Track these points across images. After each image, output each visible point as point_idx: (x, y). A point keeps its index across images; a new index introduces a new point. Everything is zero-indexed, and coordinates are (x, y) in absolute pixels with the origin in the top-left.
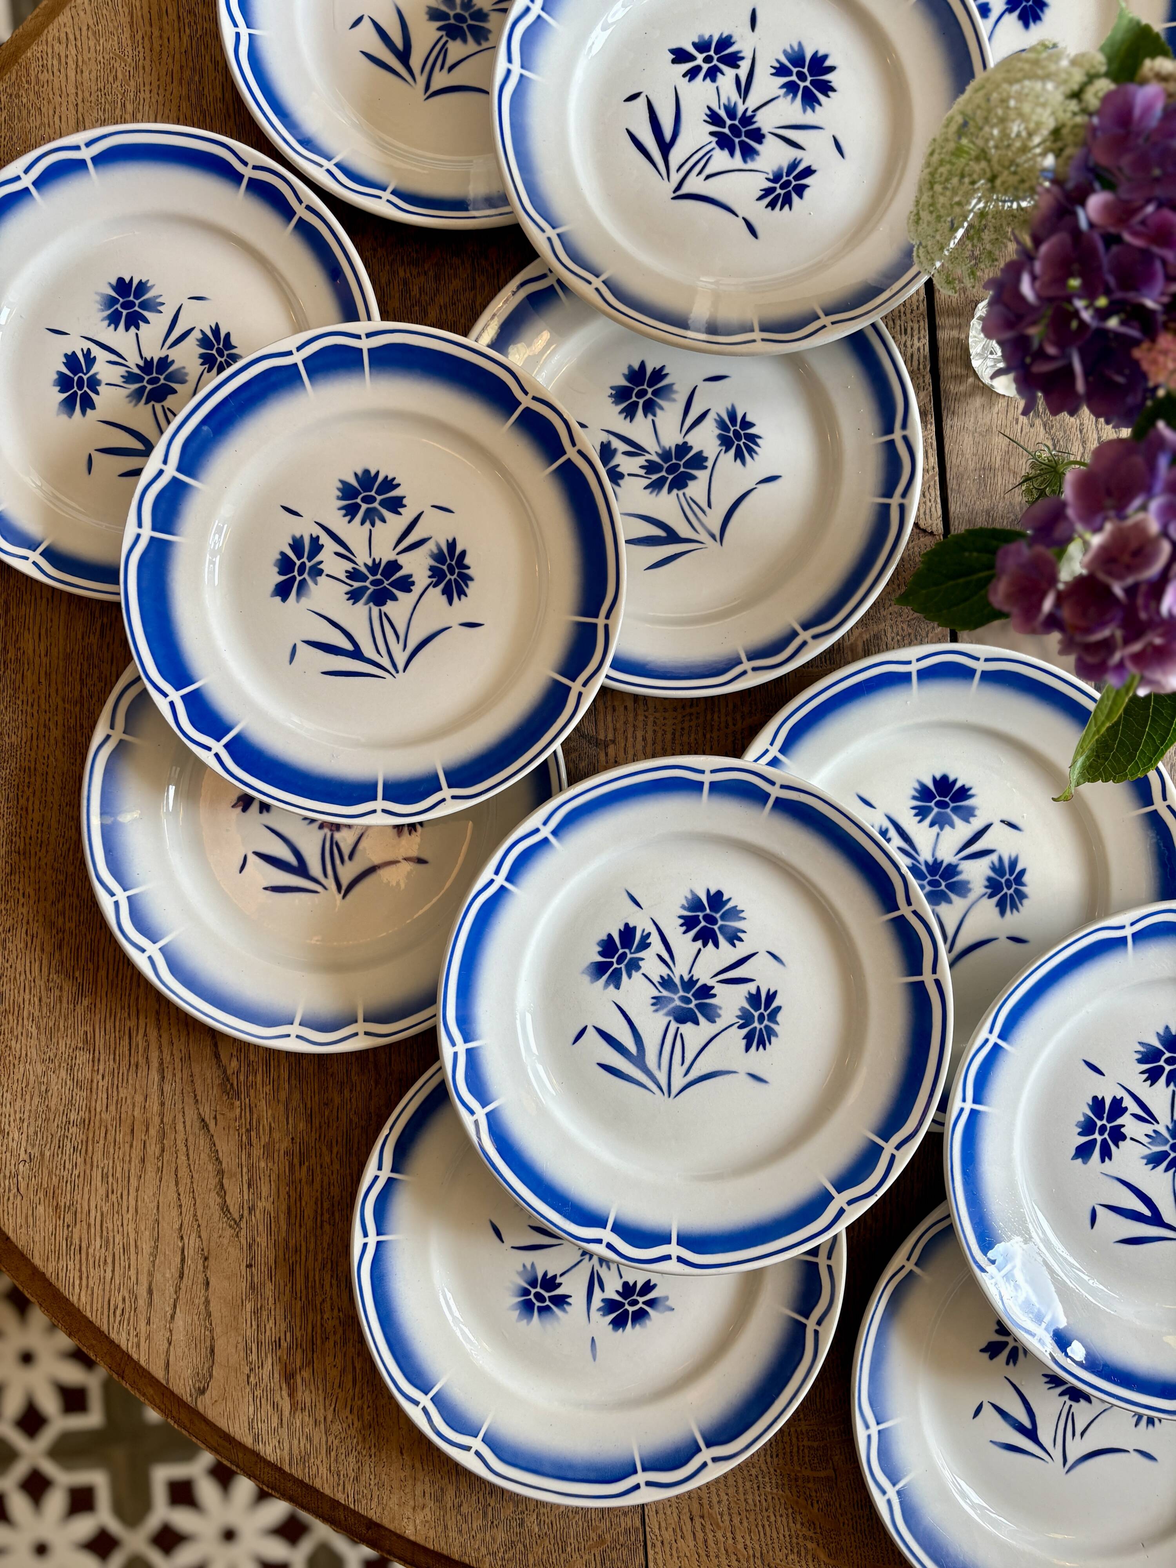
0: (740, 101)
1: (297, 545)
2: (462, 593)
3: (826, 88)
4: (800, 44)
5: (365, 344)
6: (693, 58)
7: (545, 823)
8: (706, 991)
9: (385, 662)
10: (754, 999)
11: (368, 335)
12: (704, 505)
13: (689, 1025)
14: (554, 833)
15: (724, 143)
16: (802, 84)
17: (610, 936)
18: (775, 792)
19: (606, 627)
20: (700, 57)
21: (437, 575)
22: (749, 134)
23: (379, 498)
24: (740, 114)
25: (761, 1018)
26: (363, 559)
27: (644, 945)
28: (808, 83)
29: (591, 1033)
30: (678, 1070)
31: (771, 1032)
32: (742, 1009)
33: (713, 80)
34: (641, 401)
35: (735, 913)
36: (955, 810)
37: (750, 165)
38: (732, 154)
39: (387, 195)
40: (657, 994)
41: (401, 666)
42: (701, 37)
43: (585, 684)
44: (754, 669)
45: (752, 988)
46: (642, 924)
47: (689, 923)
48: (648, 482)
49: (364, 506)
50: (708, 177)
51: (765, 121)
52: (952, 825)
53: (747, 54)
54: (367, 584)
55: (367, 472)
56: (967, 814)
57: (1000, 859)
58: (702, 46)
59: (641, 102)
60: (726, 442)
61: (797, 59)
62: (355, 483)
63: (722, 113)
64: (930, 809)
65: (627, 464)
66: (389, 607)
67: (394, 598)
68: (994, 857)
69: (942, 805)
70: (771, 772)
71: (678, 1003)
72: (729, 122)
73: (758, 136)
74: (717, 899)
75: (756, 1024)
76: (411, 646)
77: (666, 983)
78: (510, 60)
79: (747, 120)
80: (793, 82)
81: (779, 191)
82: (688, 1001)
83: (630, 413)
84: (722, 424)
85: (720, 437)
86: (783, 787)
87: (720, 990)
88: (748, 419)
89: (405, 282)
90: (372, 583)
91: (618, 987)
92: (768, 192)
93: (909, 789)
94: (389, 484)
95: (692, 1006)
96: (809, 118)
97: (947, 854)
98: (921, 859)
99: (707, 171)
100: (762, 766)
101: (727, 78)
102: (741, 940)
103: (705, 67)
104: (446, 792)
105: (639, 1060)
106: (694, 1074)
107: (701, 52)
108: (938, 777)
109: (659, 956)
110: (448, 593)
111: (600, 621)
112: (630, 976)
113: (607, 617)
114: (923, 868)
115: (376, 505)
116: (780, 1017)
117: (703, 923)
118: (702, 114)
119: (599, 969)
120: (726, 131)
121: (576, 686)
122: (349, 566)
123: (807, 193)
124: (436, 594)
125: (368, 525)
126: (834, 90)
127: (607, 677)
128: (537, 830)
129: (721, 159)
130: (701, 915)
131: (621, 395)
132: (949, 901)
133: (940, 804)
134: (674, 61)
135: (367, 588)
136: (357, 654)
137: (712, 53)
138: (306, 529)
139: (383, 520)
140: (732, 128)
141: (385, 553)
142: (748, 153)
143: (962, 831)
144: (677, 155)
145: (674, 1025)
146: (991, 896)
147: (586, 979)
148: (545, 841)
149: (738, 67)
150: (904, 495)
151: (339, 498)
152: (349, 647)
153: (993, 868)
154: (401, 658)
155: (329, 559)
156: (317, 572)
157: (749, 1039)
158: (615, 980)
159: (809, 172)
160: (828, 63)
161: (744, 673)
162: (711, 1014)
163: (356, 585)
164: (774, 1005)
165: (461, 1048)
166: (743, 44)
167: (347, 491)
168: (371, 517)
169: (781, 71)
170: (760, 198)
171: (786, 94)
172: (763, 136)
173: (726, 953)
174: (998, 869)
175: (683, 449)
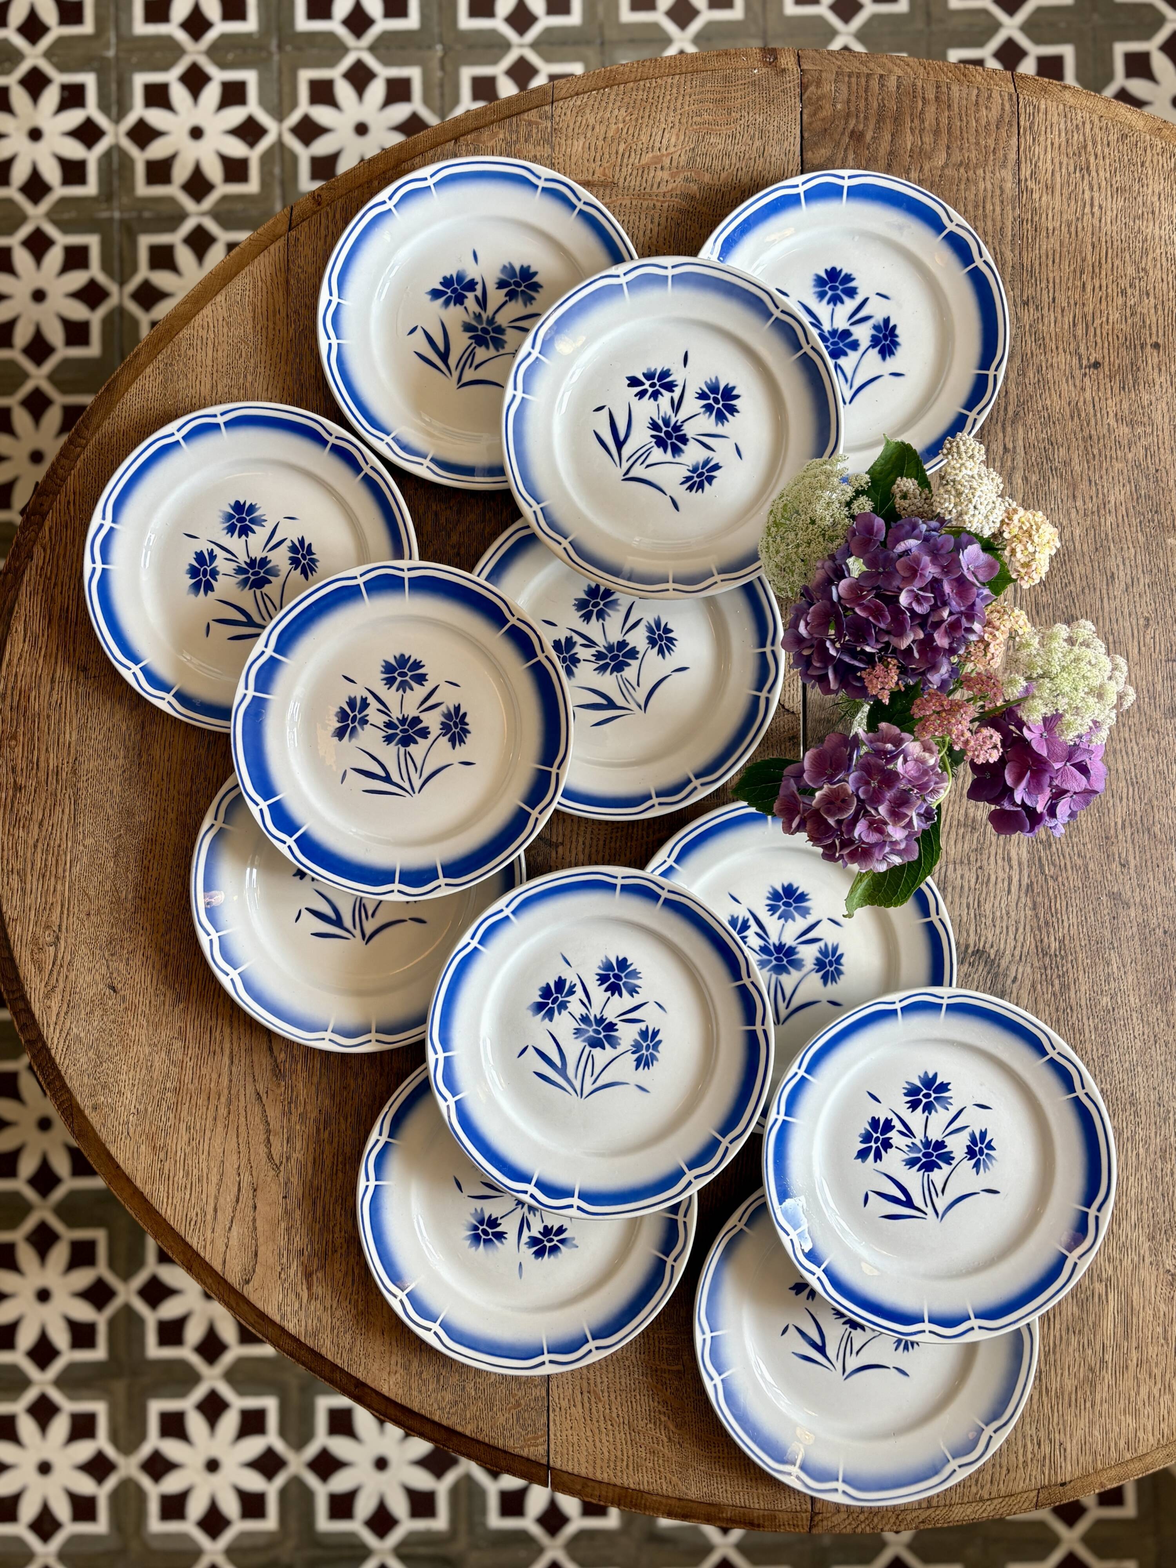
0: (673, 415)
1: (351, 703)
2: (462, 741)
3: (733, 410)
4: (717, 378)
5: (407, 575)
6: (642, 384)
7: (507, 906)
8: (611, 1027)
9: (407, 786)
10: (644, 1034)
11: (409, 569)
12: (635, 684)
13: (598, 1049)
14: (513, 912)
15: (660, 443)
16: (716, 406)
17: (548, 984)
18: (664, 895)
19: (557, 774)
20: (647, 383)
21: (446, 728)
22: (677, 438)
23: (410, 674)
24: (672, 423)
25: (648, 1047)
26: (396, 714)
27: (571, 992)
28: (720, 406)
29: (530, 1050)
30: (588, 1080)
31: (653, 1057)
32: (636, 1041)
33: (656, 399)
34: (595, 610)
35: (635, 974)
36: (796, 908)
37: (677, 460)
38: (665, 451)
39: (426, 462)
40: (577, 1026)
41: (417, 789)
42: (649, 369)
43: (540, 813)
44: (660, 804)
45: (643, 1026)
46: (571, 978)
47: (603, 979)
48: (597, 666)
49: (399, 679)
50: (648, 466)
51: (689, 430)
52: (794, 919)
53: (680, 383)
54: (398, 731)
55: (402, 656)
56: (805, 912)
57: (826, 945)
58: (649, 376)
59: (605, 413)
60: (652, 642)
61: (714, 388)
62: (394, 663)
63: (660, 423)
64: (779, 907)
65: (583, 653)
66: (412, 748)
67: (416, 742)
68: (821, 944)
69: (787, 904)
70: (662, 881)
71: (591, 1033)
72: (664, 429)
73: (684, 440)
74: (623, 964)
75: (644, 1051)
76: (425, 776)
77: (585, 1019)
78: (515, 389)
79: (677, 428)
80: (710, 404)
81: (695, 479)
82: (599, 1032)
83: (587, 617)
84: (650, 629)
85: (649, 638)
86: (669, 891)
87: (620, 1026)
88: (669, 626)
89: (436, 514)
90: (401, 731)
91: (551, 1020)
92: (688, 479)
93: (766, 892)
94: (417, 665)
95: (601, 1036)
96: (719, 429)
97: (789, 940)
98: (771, 942)
99: (648, 462)
100: (656, 876)
101: (665, 398)
102: (637, 993)
103: (651, 390)
104: (442, 881)
105: (562, 1071)
106: (599, 1083)
107: (648, 379)
108: (786, 885)
109: (581, 1001)
110: (452, 740)
111: (554, 770)
112: (560, 1013)
113: (559, 768)
114: (772, 948)
115: (407, 678)
116: (660, 1048)
117: (612, 980)
118: (647, 422)
119: (539, 1007)
120: (662, 435)
121: (534, 813)
122: (386, 719)
123: (714, 481)
124: (444, 741)
125: (401, 691)
126: (737, 411)
127: (559, 803)
128: (502, 911)
129: (658, 454)
130: (611, 974)
131: (581, 605)
132: (789, 973)
133: (785, 904)
134: (629, 385)
135: (397, 734)
136: (387, 779)
137: (656, 381)
138: (358, 692)
139: (412, 689)
140: (666, 433)
141: (411, 711)
142: (676, 451)
143: (800, 924)
144: (627, 450)
145: (588, 1049)
146: (818, 971)
147: (530, 1013)
148: (507, 917)
149: (673, 391)
150: (769, 691)
151: (382, 672)
152: (383, 774)
153: (821, 952)
154: (417, 784)
155: (373, 714)
156: (364, 721)
157: (638, 1061)
158: (550, 1015)
159: (717, 467)
160: (735, 393)
161: (653, 806)
162: (613, 1042)
163: (390, 732)
164: (657, 1039)
165: (441, 1055)
166: (678, 376)
167: (388, 668)
168: (403, 686)
169: (702, 396)
170: (682, 483)
171: (705, 412)
172: (687, 440)
173: (626, 1001)
174: (824, 952)
175: (622, 644)
